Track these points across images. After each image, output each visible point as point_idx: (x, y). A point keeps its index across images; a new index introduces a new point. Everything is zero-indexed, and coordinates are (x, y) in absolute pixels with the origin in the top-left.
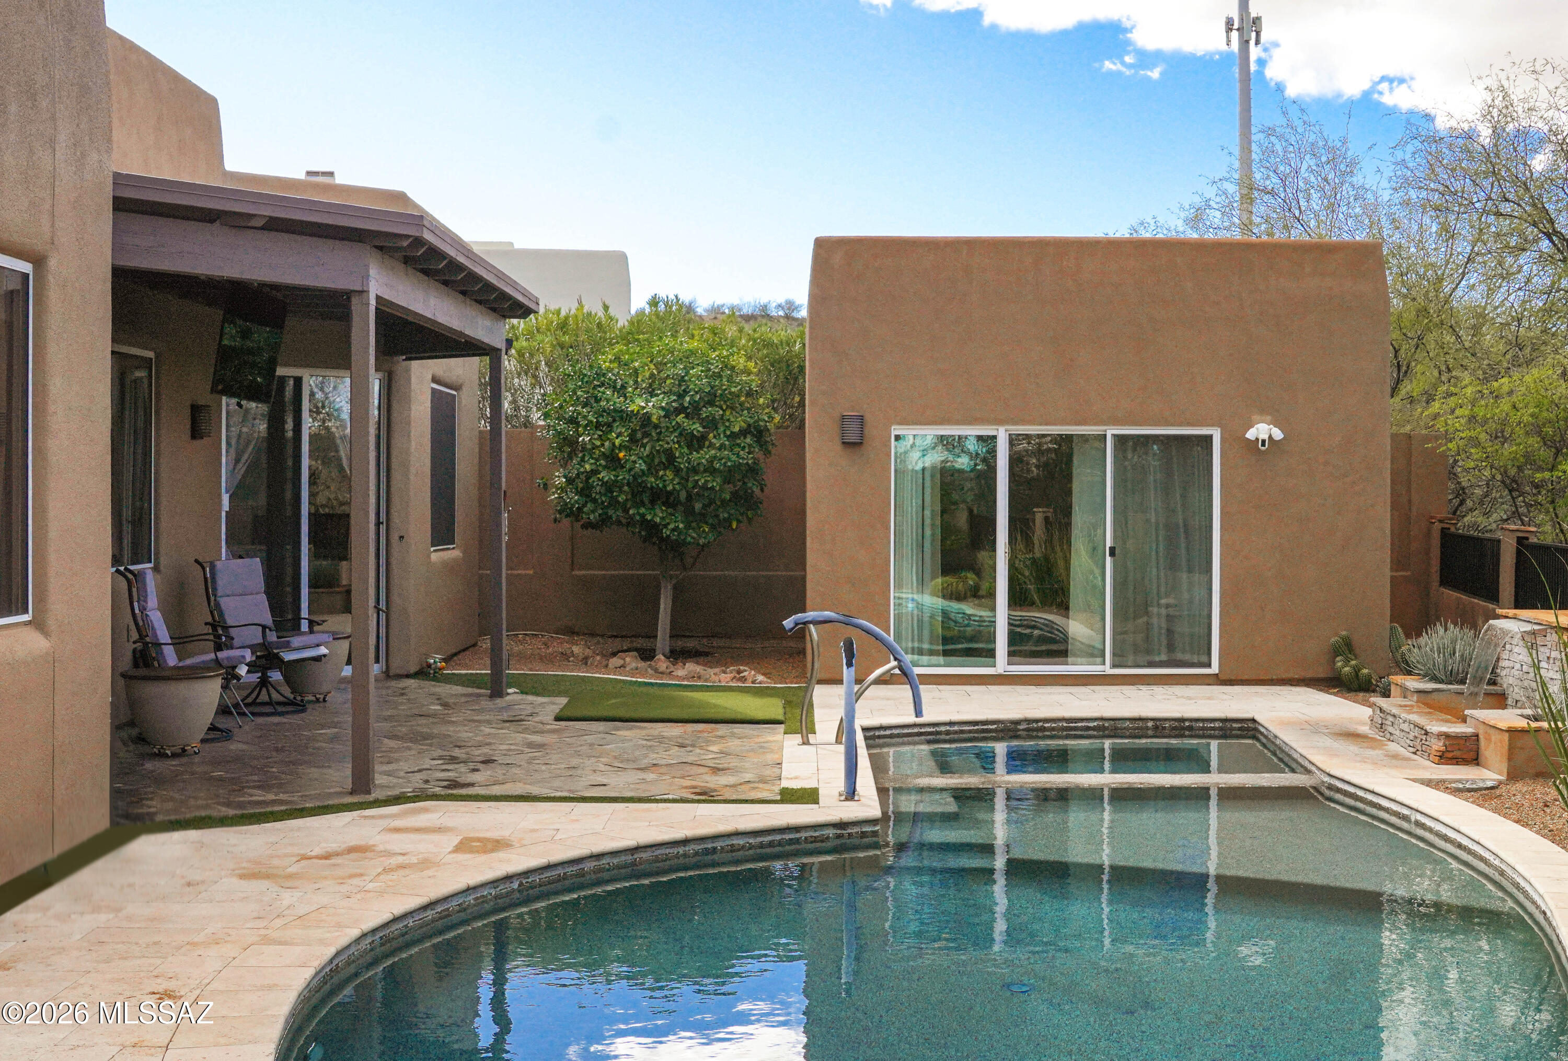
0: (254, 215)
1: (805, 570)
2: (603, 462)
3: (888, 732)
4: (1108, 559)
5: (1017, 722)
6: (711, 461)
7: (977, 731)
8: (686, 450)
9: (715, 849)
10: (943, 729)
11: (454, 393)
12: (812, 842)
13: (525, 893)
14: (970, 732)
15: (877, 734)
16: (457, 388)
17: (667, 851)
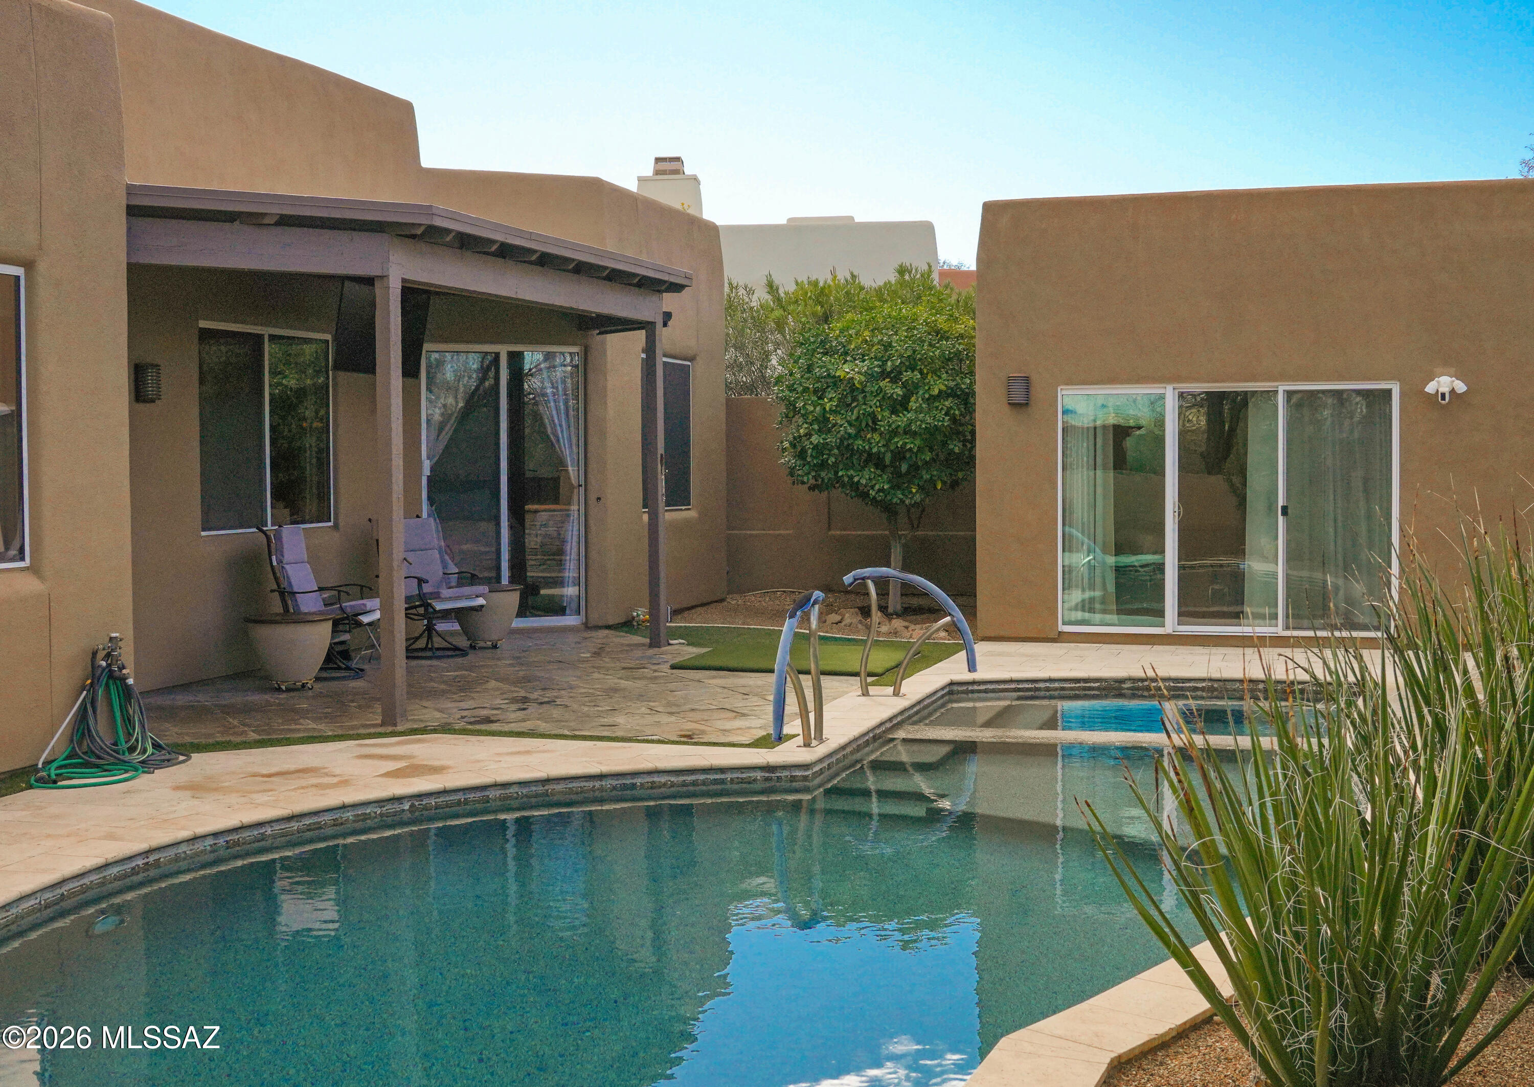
0: (266, 214)
1: (974, 530)
2: (816, 427)
3: (982, 687)
4: (1281, 519)
5: (1121, 681)
6: (910, 422)
7: (1079, 689)
8: (887, 414)
9: (634, 785)
10: (1042, 685)
11: (689, 363)
12: (738, 783)
13: (417, 814)
14: (1072, 689)
15: (970, 688)
16: (692, 359)
17: (582, 784)
